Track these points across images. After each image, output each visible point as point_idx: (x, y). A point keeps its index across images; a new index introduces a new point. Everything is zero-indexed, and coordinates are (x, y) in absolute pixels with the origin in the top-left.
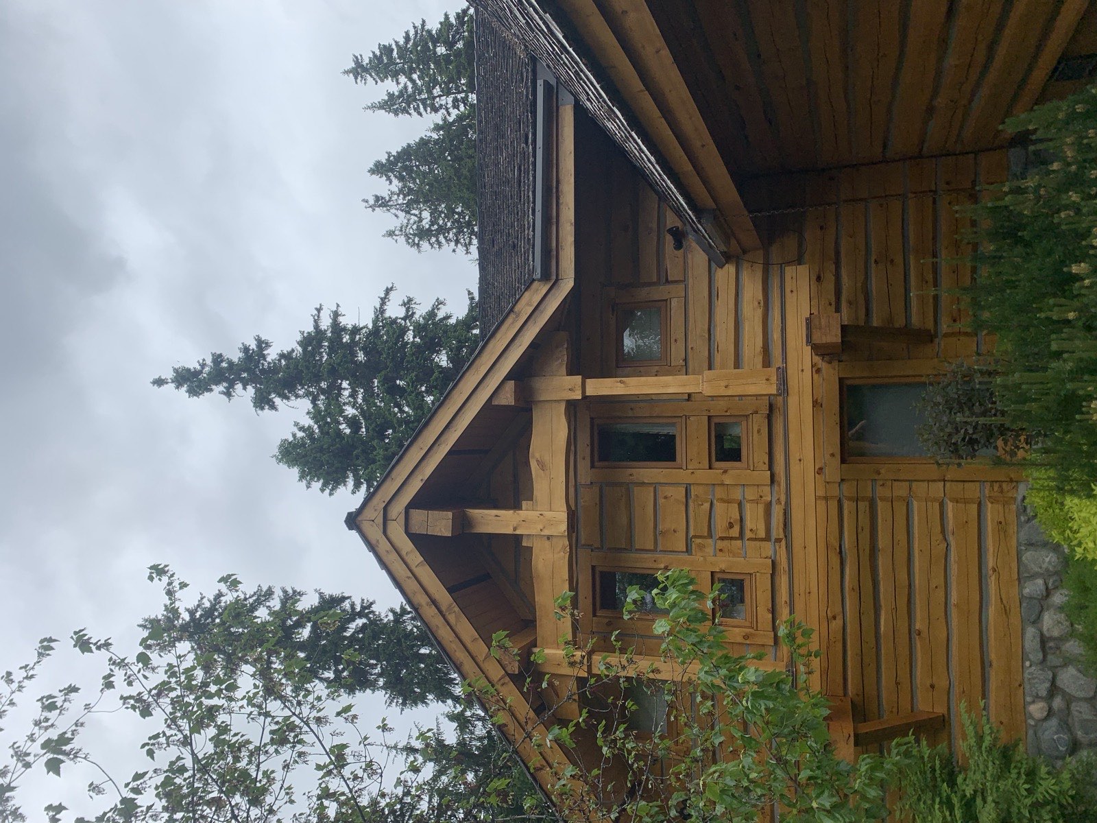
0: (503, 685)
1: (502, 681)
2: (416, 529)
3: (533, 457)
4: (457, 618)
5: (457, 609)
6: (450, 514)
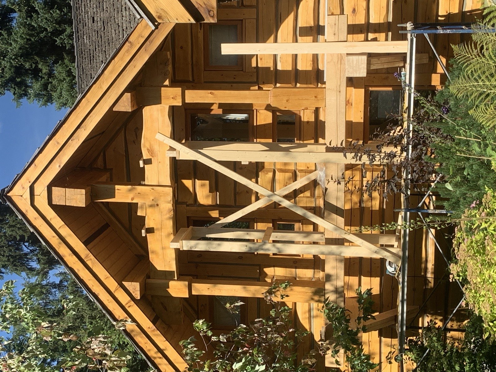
0: (129, 307)
1: (129, 305)
2: (56, 201)
3: (144, 146)
4: (93, 264)
5: (92, 257)
6: (83, 191)
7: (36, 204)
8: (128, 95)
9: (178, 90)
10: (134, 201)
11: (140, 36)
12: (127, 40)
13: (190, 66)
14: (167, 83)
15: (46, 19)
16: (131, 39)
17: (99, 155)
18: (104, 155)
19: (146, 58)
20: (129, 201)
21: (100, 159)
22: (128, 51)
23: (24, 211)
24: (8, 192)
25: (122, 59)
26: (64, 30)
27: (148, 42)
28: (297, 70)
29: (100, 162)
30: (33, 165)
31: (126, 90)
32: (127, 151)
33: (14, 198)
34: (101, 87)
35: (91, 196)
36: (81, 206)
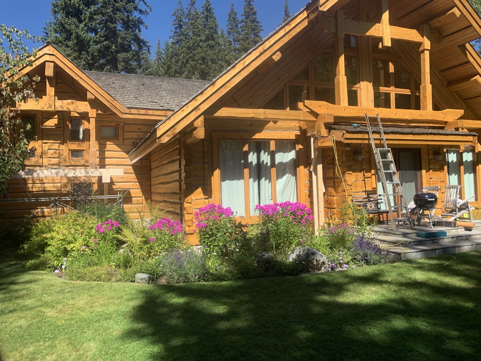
2: (47, 64)
6: (52, 75)
7: (46, 55)
8: (94, 97)
9: (95, 116)
10: (47, 95)
11: (116, 104)
12: (115, 99)
13: (101, 120)
14: (100, 112)
15: (94, 49)
16: (115, 101)
17: (62, 80)
18: (63, 83)
19: (108, 106)
20: (47, 93)
21: (61, 81)
22: (111, 99)
23: (42, 50)
24: (51, 45)
25: (108, 97)
26: (89, 56)
27: (114, 107)
28: (105, 158)
29: (60, 81)
30: (63, 57)
31: (95, 97)
32: (65, 92)
33: (48, 47)
34: (97, 88)
35: (49, 78)
36: (45, 73)
